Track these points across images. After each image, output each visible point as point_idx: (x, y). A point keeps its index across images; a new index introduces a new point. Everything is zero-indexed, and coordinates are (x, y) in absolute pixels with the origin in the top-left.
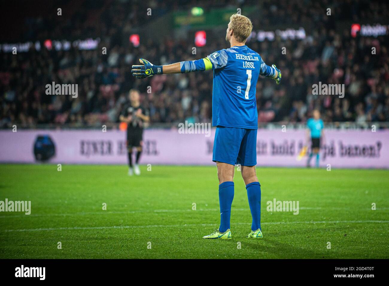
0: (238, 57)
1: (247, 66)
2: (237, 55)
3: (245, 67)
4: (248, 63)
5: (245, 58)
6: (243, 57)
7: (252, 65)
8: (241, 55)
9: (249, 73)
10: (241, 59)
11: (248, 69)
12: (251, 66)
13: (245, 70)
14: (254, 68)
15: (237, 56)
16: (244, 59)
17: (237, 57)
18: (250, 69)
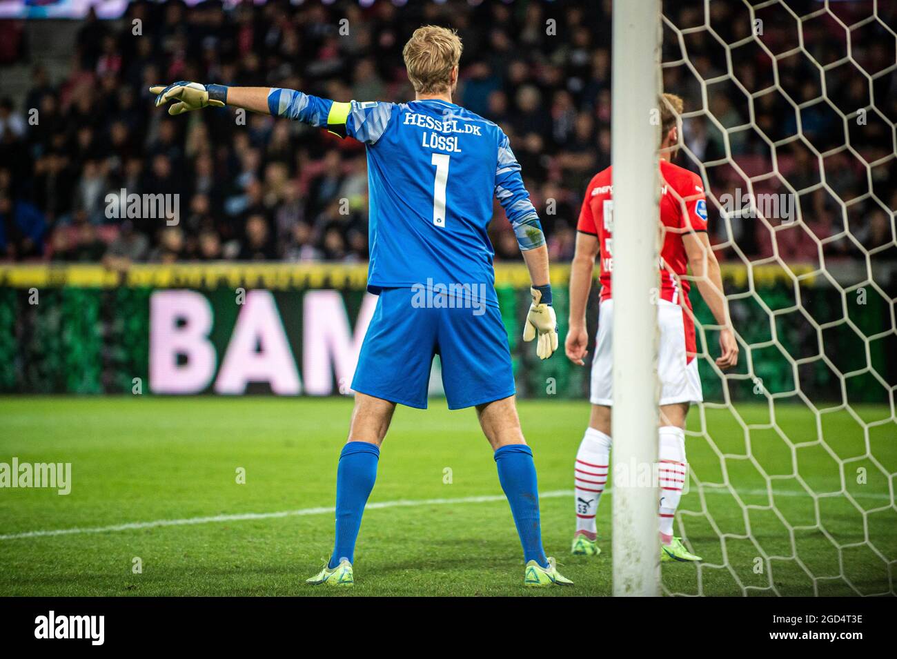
0: (410, 121)
1: (434, 144)
2: (408, 114)
3: (428, 146)
4: (441, 137)
5: (430, 125)
6: (426, 121)
7: (451, 144)
8: (420, 116)
9: (442, 164)
10: (419, 124)
11: (438, 151)
12: (447, 145)
13: (430, 152)
14: (460, 151)
15: (408, 118)
16: (427, 126)
17: (407, 120)
18: (444, 153)
